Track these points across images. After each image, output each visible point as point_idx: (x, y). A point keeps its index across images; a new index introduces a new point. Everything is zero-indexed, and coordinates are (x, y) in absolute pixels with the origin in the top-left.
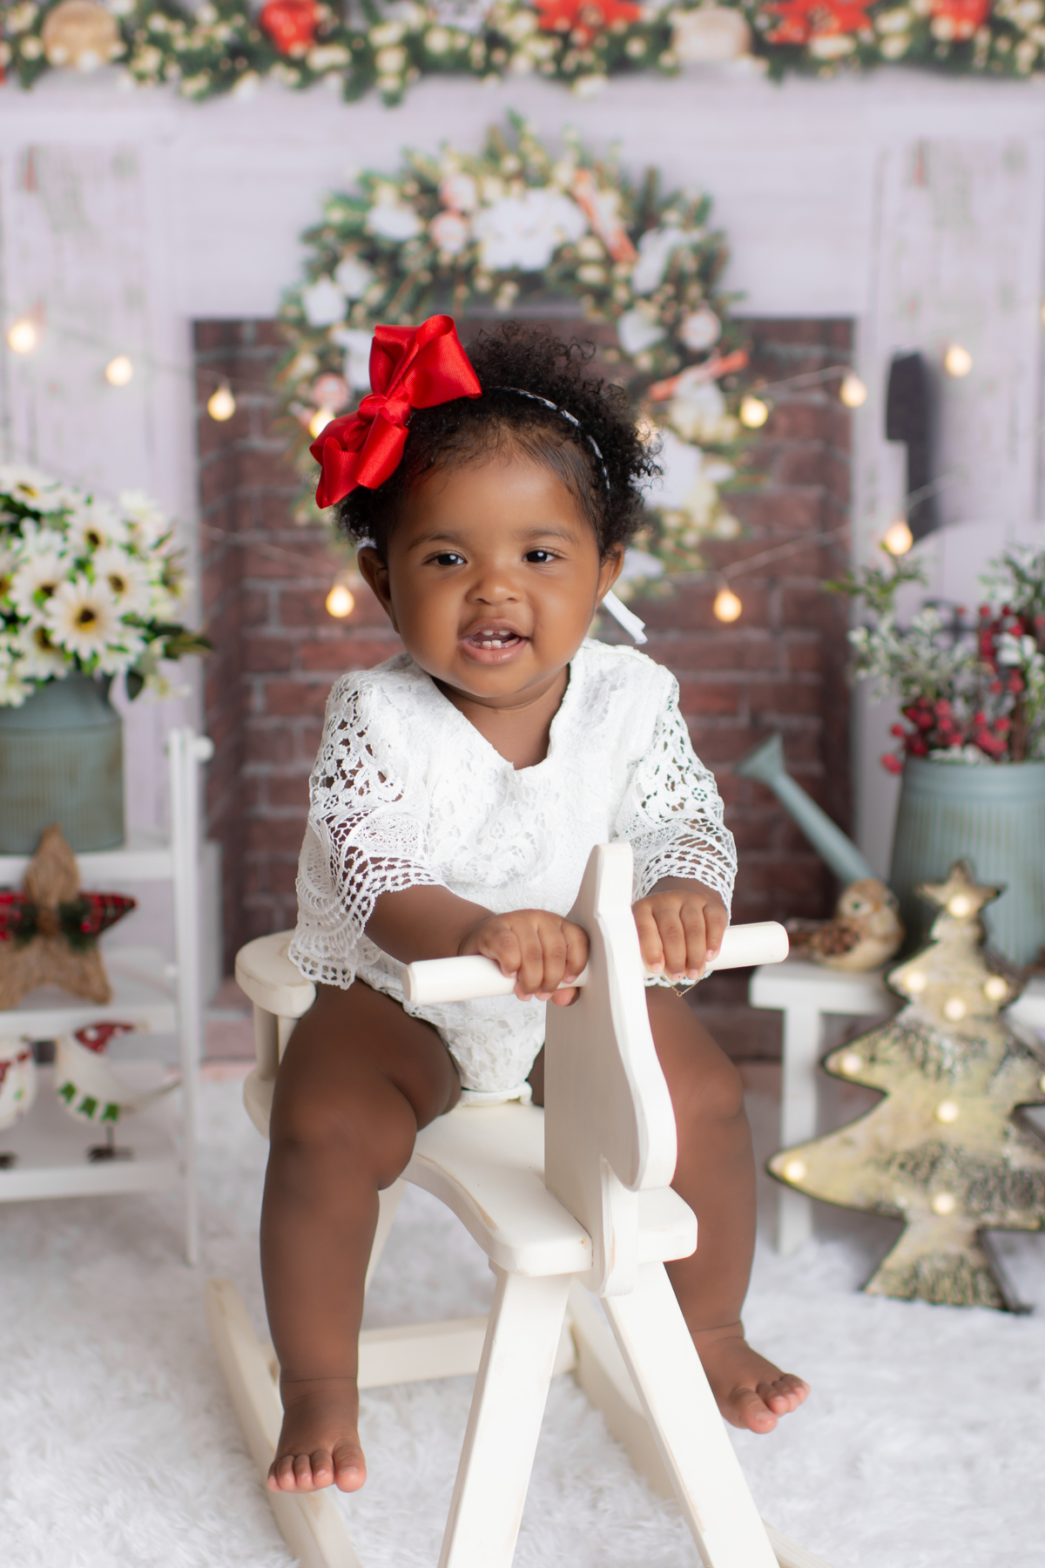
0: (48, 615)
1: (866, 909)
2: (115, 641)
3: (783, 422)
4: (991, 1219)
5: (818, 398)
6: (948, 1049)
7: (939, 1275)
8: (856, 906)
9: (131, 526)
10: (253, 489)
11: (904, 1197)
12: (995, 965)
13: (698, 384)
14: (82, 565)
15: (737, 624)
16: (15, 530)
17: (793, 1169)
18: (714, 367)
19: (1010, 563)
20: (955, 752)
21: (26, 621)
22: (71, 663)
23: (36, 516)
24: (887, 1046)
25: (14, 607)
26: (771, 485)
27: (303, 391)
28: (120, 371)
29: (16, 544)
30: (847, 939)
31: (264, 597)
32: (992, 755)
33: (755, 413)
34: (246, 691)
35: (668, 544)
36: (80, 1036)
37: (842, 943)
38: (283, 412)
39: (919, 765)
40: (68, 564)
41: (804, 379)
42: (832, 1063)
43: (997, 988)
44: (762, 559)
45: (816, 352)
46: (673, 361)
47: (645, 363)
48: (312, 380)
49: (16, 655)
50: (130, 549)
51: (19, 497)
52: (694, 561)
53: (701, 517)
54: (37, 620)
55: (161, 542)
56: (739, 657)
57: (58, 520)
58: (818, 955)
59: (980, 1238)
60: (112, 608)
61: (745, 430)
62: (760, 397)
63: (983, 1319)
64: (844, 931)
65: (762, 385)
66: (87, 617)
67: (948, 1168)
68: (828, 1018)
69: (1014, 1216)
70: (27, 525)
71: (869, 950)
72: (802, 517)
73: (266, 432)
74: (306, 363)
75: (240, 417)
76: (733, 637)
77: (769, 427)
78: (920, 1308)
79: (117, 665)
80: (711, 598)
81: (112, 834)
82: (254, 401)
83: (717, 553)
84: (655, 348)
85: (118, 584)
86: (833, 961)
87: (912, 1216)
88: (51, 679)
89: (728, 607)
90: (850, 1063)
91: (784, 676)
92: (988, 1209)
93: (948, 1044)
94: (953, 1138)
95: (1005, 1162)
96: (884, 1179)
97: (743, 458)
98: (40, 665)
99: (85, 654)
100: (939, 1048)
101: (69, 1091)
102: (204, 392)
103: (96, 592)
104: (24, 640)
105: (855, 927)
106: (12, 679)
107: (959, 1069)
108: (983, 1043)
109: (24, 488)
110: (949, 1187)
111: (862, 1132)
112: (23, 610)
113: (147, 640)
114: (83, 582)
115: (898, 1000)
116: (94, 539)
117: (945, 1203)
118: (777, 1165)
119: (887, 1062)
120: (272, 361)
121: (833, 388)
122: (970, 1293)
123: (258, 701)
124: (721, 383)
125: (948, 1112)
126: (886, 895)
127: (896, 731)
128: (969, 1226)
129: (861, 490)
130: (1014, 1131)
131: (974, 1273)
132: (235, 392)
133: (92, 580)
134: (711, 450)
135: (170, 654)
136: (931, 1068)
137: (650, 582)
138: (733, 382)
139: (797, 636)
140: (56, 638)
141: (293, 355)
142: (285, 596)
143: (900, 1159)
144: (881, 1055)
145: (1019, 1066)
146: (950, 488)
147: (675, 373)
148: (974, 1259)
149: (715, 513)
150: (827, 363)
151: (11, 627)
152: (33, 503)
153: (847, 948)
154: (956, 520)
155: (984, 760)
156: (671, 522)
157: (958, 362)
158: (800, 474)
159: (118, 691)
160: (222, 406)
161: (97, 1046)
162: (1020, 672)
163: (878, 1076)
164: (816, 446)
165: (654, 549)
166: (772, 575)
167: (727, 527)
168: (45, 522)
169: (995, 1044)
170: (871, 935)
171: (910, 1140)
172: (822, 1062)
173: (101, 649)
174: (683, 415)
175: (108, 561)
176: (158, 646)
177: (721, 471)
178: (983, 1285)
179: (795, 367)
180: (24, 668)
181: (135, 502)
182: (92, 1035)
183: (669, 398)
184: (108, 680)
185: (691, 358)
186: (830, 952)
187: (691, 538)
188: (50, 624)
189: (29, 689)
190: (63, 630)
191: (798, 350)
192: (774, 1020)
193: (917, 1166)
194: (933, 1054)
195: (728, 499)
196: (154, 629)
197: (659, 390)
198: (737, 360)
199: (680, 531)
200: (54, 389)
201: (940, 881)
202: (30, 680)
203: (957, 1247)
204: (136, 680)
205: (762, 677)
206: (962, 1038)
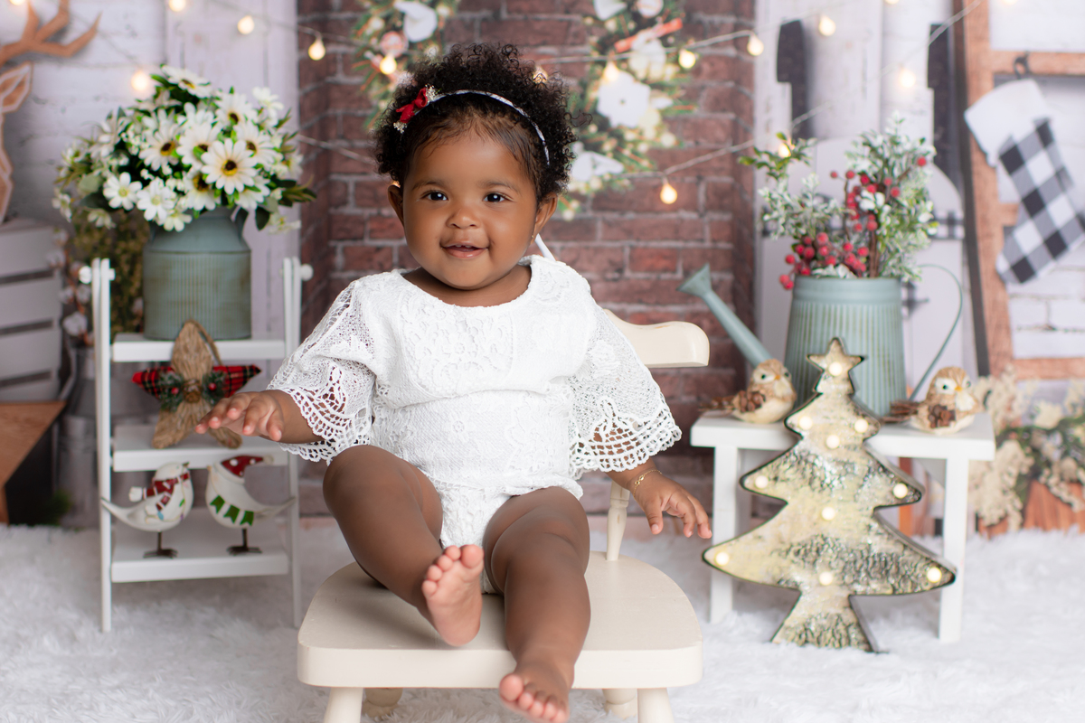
0: (204, 164)
1: (770, 378)
2: (250, 183)
3: (706, 67)
4: (859, 588)
5: (731, 52)
6: (828, 469)
7: (823, 629)
8: (763, 377)
9: (260, 111)
10: (338, 111)
11: (799, 575)
12: (860, 411)
13: (648, 41)
14: (227, 133)
15: (674, 208)
16: (179, 110)
17: (720, 557)
18: (660, 29)
19: (867, 144)
20: (830, 270)
21: (188, 169)
22: (218, 201)
23: (195, 101)
24: (786, 470)
25: (180, 159)
26: (698, 111)
27: (374, 42)
28: (246, 25)
29: (181, 119)
30: (756, 398)
31: (346, 185)
32: (855, 271)
33: (688, 60)
34: (332, 252)
35: (627, 152)
36: (226, 464)
37: (754, 404)
38: (360, 57)
39: (805, 281)
40: (217, 129)
41: (720, 38)
42: (748, 483)
43: (862, 426)
44: (691, 163)
45: (730, 20)
46: (631, 26)
47: (611, 26)
48: (380, 35)
49: (180, 193)
50: (260, 126)
51: (182, 86)
52: (645, 163)
53: (650, 134)
54: (196, 167)
55: (280, 124)
56: (676, 231)
57: (212, 103)
58: (736, 413)
59: (851, 603)
60: (247, 162)
61: (682, 71)
62: (692, 50)
63: (855, 654)
64: (756, 393)
65: (692, 43)
66: (231, 166)
67: (829, 554)
68: (743, 452)
69: (875, 586)
70: (188, 107)
71: (773, 408)
72: (720, 134)
73: (347, 71)
74: (376, 24)
75: (328, 59)
76: (673, 216)
77: (696, 70)
78: (810, 648)
79: (249, 202)
80: (658, 189)
81: (243, 328)
82: (341, 49)
83: (660, 157)
84: (618, 15)
85: (251, 146)
86: (746, 416)
87: (805, 588)
88: (204, 210)
89: (669, 195)
90: (761, 482)
91: (708, 244)
92: (856, 581)
93: (829, 467)
94: (831, 534)
95: (869, 548)
96: (785, 563)
97: (680, 93)
98: (198, 200)
99: (229, 191)
100: (822, 468)
101: (219, 502)
102: (304, 42)
103: (237, 150)
104: (186, 183)
105: (762, 392)
106: (176, 212)
107: (836, 483)
108: (852, 465)
109: (186, 82)
110: (829, 567)
111: (769, 529)
112: (186, 161)
113: (271, 188)
114: (228, 141)
115: (795, 437)
116: (234, 117)
117: (827, 578)
118: (709, 556)
119: (786, 480)
120: (353, 21)
121: (741, 44)
122: (844, 641)
123: (339, 260)
124: (664, 40)
125: (829, 513)
126: (784, 370)
127: (789, 260)
128: (845, 593)
129: (760, 116)
130: (875, 526)
131: (847, 628)
132: (326, 42)
133: (234, 142)
134: (657, 86)
135: (286, 201)
136: (817, 483)
137: (614, 177)
138: (671, 40)
139: (716, 216)
140: (209, 180)
141: (368, 18)
142: (358, 185)
143: (795, 548)
144: (781, 476)
145: (878, 480)
146: (820, 114)
147: (633, 33)
148: (848, 617)
149: (659, 130)
150: (737, 27)
151: (177, 174)
152: (192, 91)
153: (758, 406)
154: (825, 138)
155: (850, 275)
156: (629, 136)
157: (827, 27)
158: (717, 104)
159: (251, 221)
160: (317, 51)
161: (236, 471)
162: (874, 215)
163: (779, 491)
164: (730, 84)
165: (617, 154)
166: (699, 173)
167: (668, 140)
168: (201, 104)
169: (861, 465)
170: (774, 396)
171: (801, 537)
172: (741, 481)
173: (240, 188)
174: (637, 63)
175: (245, 131)
176: (278, 193)
177: (664, 101)
178: (854, 634)
179: (715, 30)
180: (185, 203)
181: (264, 95)
182: (234, 463)
183: (628, 50)
184: (243, 214)
185: (643, 23)
186: (746, 409)
187: (643, 148)
188: (205, 170)
189: (188, 219)
190: (214, 174)
191: (717, 19)
192: (707, 454)
193: (806, 554)
194: (818, 474)
195: (669, 121)
196: (275, 181)
197: (622, 44)
198: (675, 25)
199: (635, 143)
200: (198, 39)
201: (822, 354)
202: (189, 211)
203: (836, 609)
204: (263, 215)
205: (692, 245)
206: (838, 462)
